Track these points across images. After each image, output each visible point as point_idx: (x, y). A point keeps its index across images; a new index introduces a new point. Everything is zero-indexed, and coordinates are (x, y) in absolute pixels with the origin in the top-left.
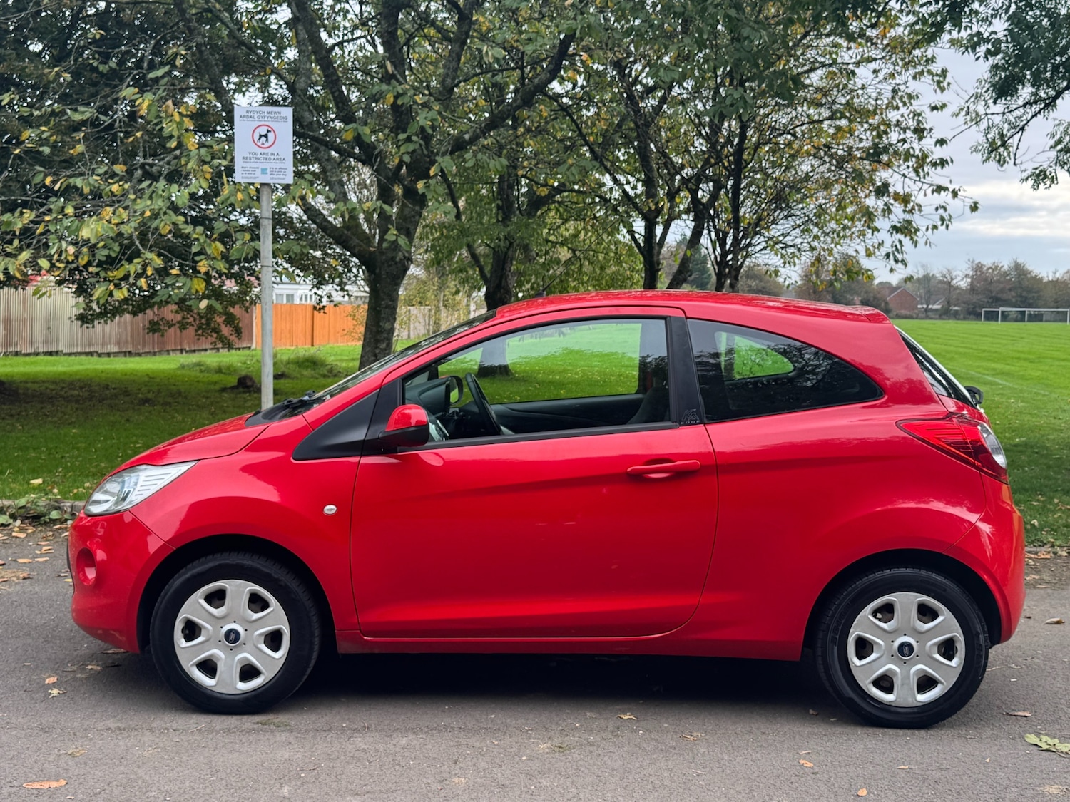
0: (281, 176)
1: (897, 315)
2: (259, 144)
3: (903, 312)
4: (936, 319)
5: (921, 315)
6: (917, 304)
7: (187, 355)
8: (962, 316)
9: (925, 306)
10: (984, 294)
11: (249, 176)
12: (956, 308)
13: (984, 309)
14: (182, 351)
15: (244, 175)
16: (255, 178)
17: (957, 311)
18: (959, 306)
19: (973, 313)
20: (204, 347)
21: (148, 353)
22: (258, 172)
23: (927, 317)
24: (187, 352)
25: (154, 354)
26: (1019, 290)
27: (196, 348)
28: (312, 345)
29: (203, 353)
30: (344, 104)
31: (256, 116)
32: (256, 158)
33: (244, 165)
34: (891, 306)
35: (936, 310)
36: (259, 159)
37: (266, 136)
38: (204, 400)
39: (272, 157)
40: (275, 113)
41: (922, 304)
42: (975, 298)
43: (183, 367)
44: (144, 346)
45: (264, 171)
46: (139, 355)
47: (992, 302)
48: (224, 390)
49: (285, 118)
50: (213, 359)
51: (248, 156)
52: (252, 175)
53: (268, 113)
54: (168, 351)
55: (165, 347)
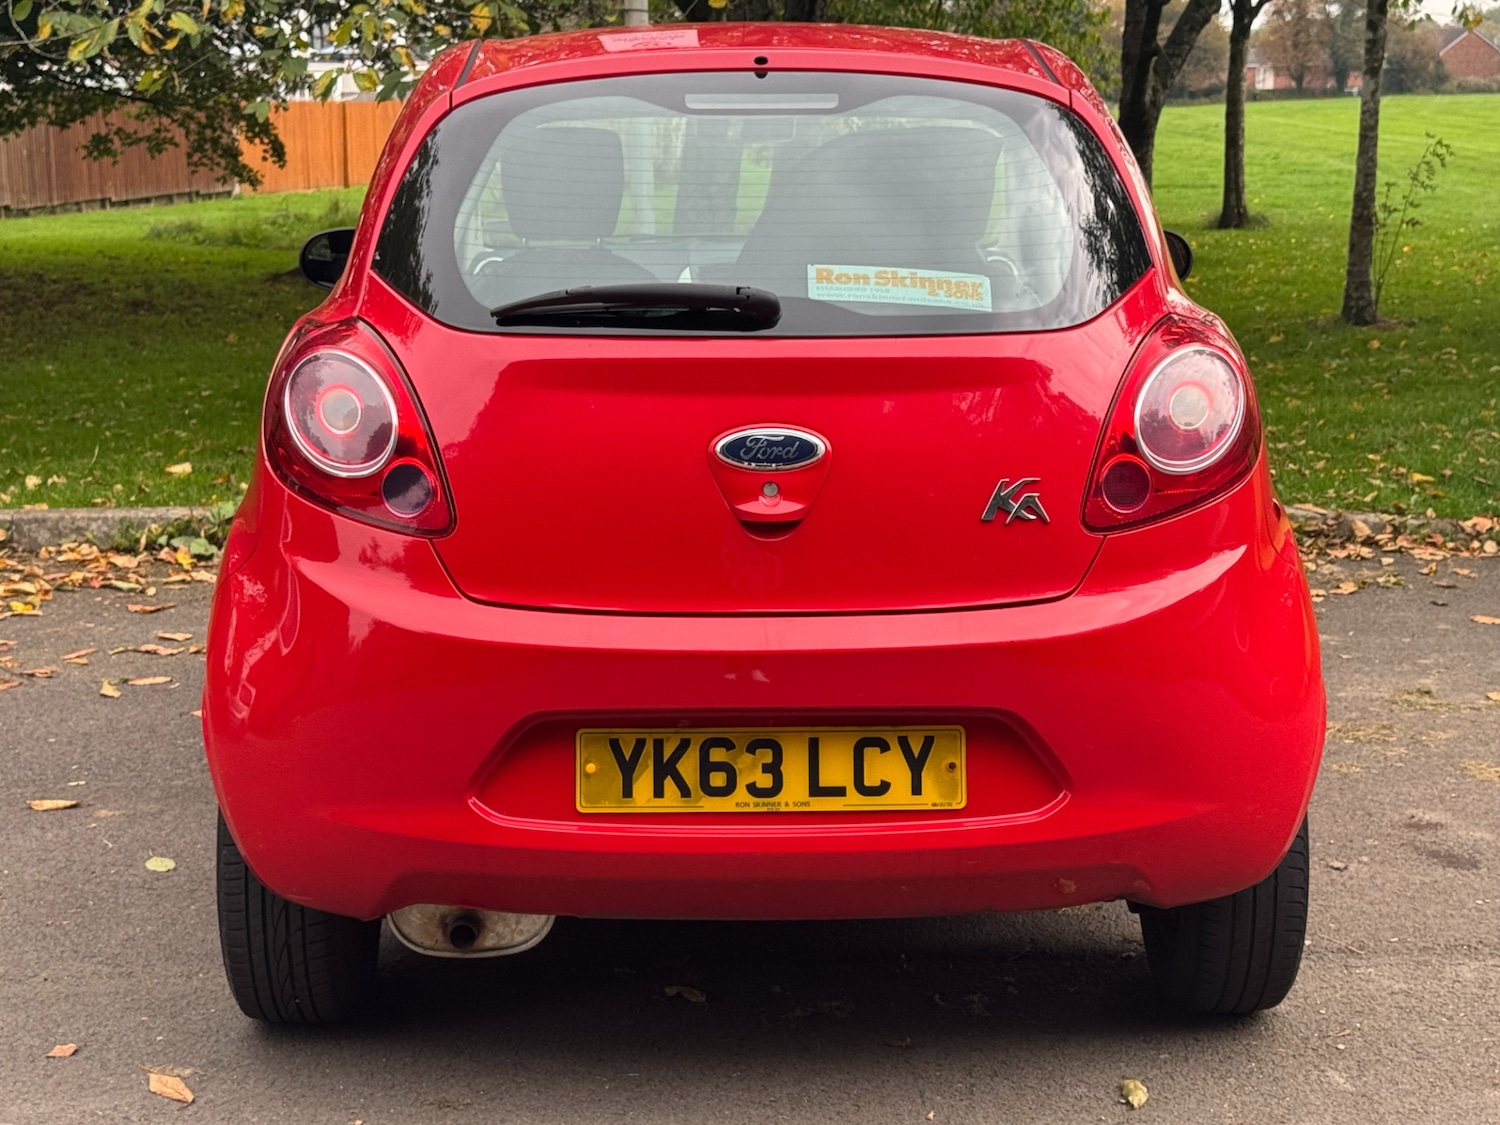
1: (1459, 85)
3: (1472, 79)
14: (103, 203)
20: (144, 195)
21: (40, 210)
24: (113, 204)
25: (53, 211)
27: (130, 197)
28: (346, 185)
29: (142, 206)
34: (1448, 67)
38: (251, 300)
43: (157, 234)
44: (34, 194)
46: (25, 213)
48: (276, 278)
50: (212, 215)
54: (77, 204)
55: (72, 196)
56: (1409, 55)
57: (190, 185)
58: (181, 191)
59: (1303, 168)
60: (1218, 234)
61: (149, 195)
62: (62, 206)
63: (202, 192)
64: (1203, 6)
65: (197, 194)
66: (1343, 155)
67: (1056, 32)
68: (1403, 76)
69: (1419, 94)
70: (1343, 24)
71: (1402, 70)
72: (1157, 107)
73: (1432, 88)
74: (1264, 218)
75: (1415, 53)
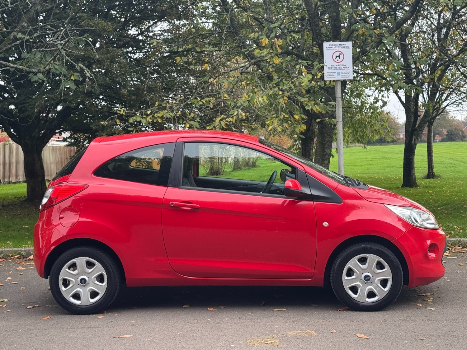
0: (347, 76)
2: (336, 61)
11: (331, 77)
15: (329, 77)
16: (334, 78)
22: (336, 74)
30: (320, 36)
31: (334, 47)
32: (334, 68)
33: (329, 71)
36: (336, 68)
37: (339, 56)
39: (342, 67)
40: (343, 45)
45: (338, 74)
49: (349, 47)
51: (331, 67)
52: (333, 76)
53: (340, 45)
56: (454, 130)
59: (440, 162)
60: (428, 180)
66: (450, 159)
67: (374, 124)
68: (452, 136)
69: (457, 141)
71: (452, 134)
72: (415, 144)
73: (461, 140)
74: (440, 176)
75: (455, 129)
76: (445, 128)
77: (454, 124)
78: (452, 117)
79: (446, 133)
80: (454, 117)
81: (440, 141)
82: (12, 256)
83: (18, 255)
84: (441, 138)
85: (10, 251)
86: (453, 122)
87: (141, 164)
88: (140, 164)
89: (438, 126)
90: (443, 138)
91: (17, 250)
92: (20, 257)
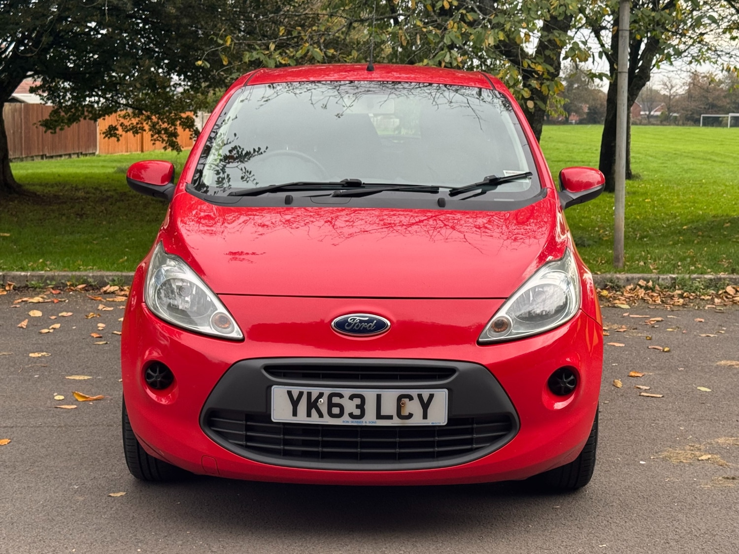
4: (658, 125)
5: (644, 121)
6: (640, 111)
7: (47, 160)
8: (681, 122)
9: (647, 113)
10: (701, 101)
12: (675, 115)
13: (702, 115)
14: (42, 157)
17: (676, 117)
18: (678, 113)
19: (692, 119)
20: (60, 154)
23: (650, 123)
24: (47, 157)
25: (22, 160)
26: (734, 97)
27: (54, 154)
28: (142, 151)
29: (59, 158)
35: (657, 117)
41: (645, 111)
42: (693, 105)
46: (11, 161)
47: (709, 109)
54: (32, 157)
55: (30, 153)
56: (599, 106)
57: (79, 150)
58: (75, 152)
61: (62, 153)
62: (26, 157)
63: (83, 153)
64: (643, 79)
65: (81, 153)
68: (596, 116)
70: (568, 90)
71: (595, 113)
74: (640, 176)
76: (586, 102)
77: (600, 97)
78: (598, 85)
79: (586, 110)
80: (600, 86)
81: (577, 123)
82: (71, 285)
83: (83, 284)
84: (578, 119)
85: (68, 276)
86: (599, 92)
87: (161, 137)
88: (159, 138)
89: (576, 99)
90: (581, 118)
91: (80, 276)
92: (87, 288)
